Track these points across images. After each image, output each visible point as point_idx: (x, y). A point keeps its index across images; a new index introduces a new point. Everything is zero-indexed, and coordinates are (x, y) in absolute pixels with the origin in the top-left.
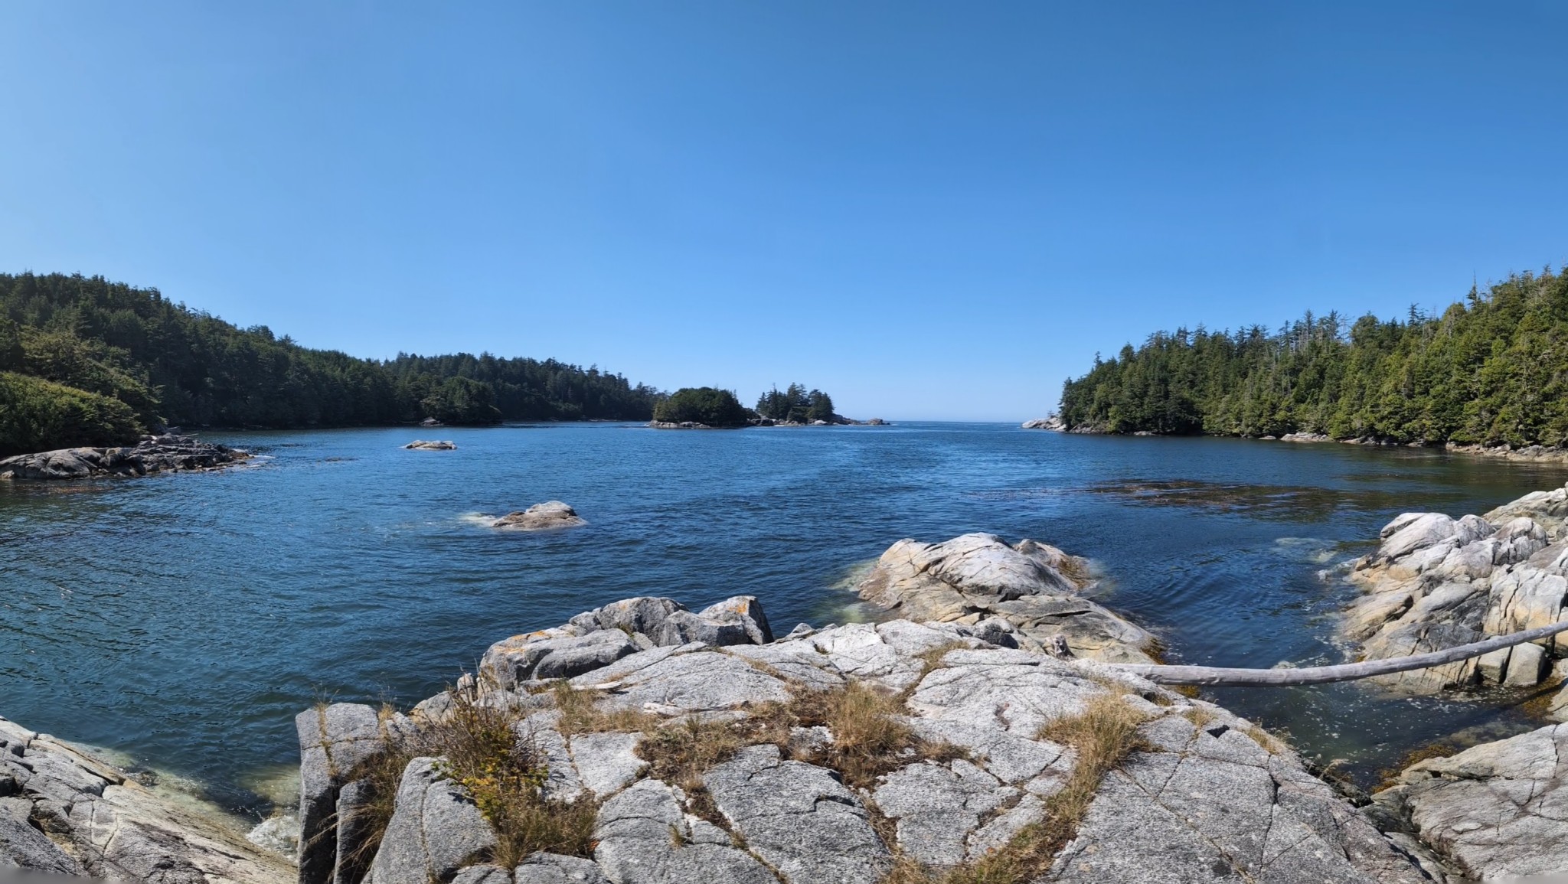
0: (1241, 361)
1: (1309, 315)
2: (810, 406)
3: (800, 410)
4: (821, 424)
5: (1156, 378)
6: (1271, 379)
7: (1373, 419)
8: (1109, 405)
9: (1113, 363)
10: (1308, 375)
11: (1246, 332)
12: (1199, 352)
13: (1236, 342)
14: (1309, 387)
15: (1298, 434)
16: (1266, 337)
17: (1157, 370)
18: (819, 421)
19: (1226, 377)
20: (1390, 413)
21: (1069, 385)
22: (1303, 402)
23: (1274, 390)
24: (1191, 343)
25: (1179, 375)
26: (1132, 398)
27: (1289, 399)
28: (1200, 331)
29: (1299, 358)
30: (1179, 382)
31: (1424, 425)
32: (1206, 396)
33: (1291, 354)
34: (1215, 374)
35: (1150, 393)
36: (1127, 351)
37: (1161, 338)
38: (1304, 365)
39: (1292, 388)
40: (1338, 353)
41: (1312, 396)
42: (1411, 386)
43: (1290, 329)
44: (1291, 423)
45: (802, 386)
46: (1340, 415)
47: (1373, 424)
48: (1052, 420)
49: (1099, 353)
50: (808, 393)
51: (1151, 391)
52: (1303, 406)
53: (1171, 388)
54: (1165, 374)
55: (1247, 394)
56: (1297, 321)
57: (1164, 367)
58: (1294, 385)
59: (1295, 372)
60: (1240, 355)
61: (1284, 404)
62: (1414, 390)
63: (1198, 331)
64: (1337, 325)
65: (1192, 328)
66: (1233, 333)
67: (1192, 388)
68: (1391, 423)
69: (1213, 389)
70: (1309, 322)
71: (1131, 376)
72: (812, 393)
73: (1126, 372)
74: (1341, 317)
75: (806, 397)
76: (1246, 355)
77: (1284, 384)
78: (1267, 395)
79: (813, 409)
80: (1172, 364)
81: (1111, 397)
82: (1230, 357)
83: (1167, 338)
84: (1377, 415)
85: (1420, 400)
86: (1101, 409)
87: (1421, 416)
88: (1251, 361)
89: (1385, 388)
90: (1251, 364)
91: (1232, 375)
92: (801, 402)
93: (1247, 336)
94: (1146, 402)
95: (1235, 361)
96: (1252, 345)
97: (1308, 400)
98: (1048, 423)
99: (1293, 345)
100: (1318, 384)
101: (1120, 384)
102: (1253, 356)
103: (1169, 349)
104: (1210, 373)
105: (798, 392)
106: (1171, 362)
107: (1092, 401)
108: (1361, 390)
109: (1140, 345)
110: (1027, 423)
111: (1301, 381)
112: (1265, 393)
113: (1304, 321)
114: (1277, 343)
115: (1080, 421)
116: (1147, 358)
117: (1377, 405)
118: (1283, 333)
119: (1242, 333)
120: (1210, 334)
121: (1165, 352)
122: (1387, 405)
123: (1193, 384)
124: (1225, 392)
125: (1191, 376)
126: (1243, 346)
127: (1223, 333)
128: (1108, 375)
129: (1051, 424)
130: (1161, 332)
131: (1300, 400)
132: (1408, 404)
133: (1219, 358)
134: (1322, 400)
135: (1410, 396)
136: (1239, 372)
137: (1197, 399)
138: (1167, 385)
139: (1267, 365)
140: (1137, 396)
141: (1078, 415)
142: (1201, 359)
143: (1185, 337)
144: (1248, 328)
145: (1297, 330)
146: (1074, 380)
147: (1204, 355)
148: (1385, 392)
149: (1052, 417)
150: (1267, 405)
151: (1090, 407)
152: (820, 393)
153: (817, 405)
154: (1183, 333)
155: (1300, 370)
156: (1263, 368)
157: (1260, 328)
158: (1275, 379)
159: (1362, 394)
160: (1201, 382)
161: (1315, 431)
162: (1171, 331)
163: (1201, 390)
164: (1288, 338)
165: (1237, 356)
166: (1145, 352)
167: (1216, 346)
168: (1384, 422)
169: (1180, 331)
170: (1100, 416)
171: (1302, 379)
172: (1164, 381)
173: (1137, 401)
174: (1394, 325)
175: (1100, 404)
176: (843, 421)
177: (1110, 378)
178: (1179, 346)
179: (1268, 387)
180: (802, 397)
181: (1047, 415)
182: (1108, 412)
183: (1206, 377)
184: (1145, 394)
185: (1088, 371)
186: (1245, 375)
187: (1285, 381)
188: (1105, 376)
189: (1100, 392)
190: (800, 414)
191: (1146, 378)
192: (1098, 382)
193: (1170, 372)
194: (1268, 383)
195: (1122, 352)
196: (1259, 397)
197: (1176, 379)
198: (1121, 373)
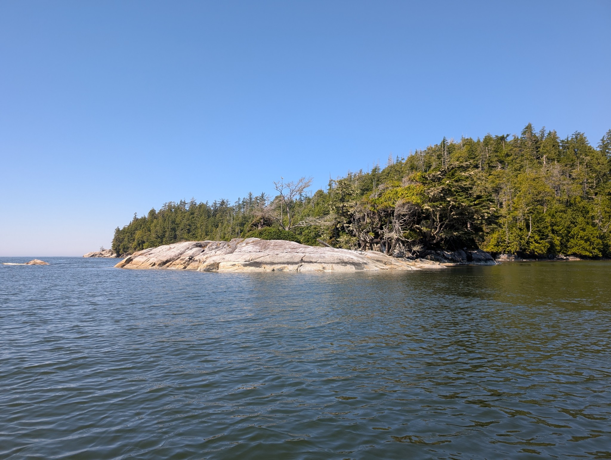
1: (250, 195)
5: (170, 228)
9: (144, 219)
16: (229, 206)
21: (118, 231)
34: (201, 225)
36: (152, 213)
37: (171, 206)
43: (241, 202)
48: (103, 253)
49: (136, 213)
51: (167, 234)
53: (177, 233)
54: (174, 225)
56: (244, 198)
64: (265, 200)
65: (188, 201)
66: (210, 204)
70: (251, 199)
71: (155, 226)
74: (266, 196)
76: (218, 216)
80: (178, 220)
81: (145, 238)
82: (209, 217)
83: (175, 206)
90: (220, 220)
91: (210, 226)
93: (219, 205)
96: (221, 210)
99: (242, 210)
101: (150, 231)
102: (221, 216)
109: (159, 209)
113: (248, 198)
114: (234, 209)
115: (126, 252)
116: (163, 216)
118: (237, 204)
119: (215, 204)
120: (198, 203)
121: (174, 214)
126: (216, 211)
127: (205, 203)
130: (171, 202)
133: (203, 217)
136: (214, 224)
138: (175, 231)
140: (159, 237)
141: (124, 248)
142: (193, 218)
144: (219, 201)
145: (244, 203)
146: (121, 229)
147: (195, 215)
156: (226, 222)
157: (225, 201)
160: (194, 230)
162: (177, 202)
163: (194, 234)
164: (240, 207)
165: (213, 216)
166: (162, 213)
167: (202, 210)
169: (181, 202)
173: (159, 240)
175: (139, 242)
177: (144, 227)
178: (181, 210)
181: (100, 249)
182: (143, 246)
183: (196, 228)
185: (128, 224)
188: (141, 226)
191: (164, 228)
192: (136, 229)
194: (229, 230)
195: (149, 212)
198: (150, 225)
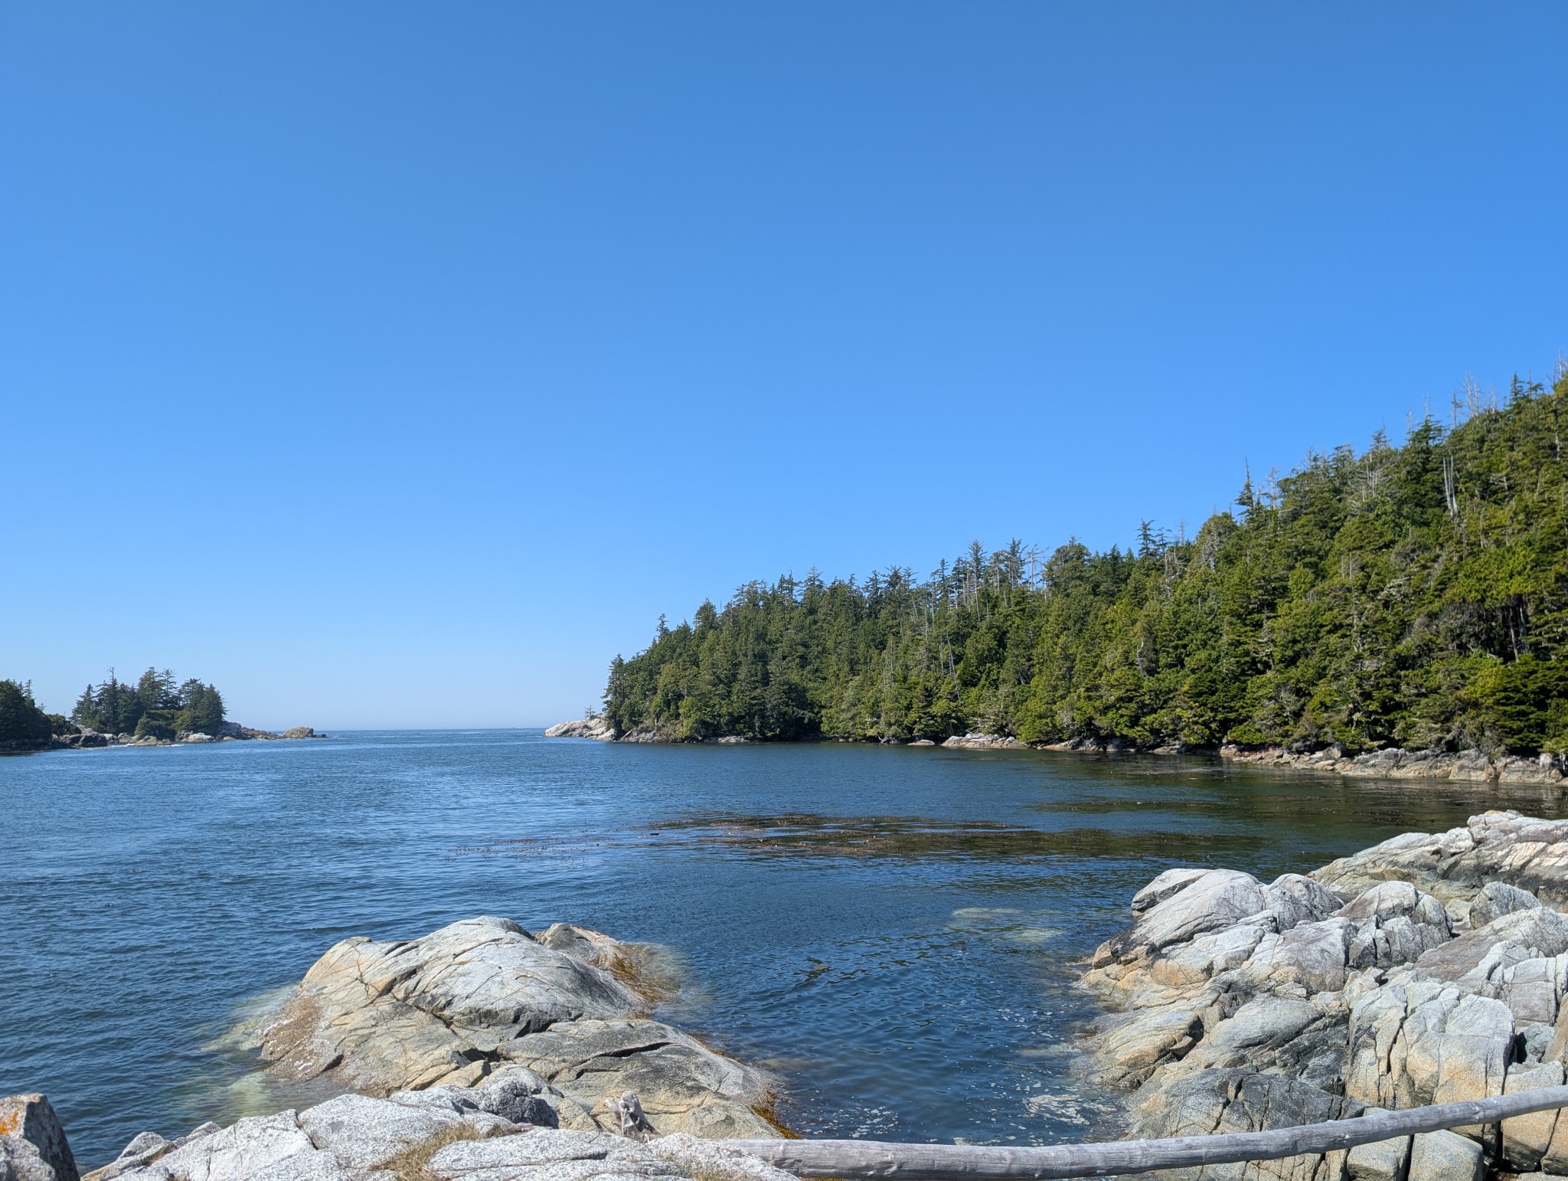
0: (875, 624)
1: (977, 549)
2: (181, 708)
3: (162, 716)
4: (202, 741)
5: (750, 653)
6: (922, 650)
7: (1090, 711)
8: (680, 697)
9: (684, 630)
10: (980, 642)
11: (881, 579)
12: (812, 611)
13: (866, 595)
14: (982, 661)
15: (968, 736)
16: (912, 586)
17: (751, 640)
18: (197, 736)
19: (853, 648)
20: (1120, 699)
21: (619, 667)
22: (975, 685)
23: (929, 668)
24: (799, 599)
25: (783, 648)
26: (715, 685)
27: (954, 678)
28: (812, 580)
29: (964, 616)
30: (784, 658)
31: (1180, 718)
32: (825, 679)
33: (952, 610)
34: (837, 644)
35: (741, 677)
36: (706, 612)
37: (756, 592)
38: (974, 627)
39: (956, 663)
40: (1025, 605)
41: (988, 676)
42: (1152, 655)
43: (949, 573)
44: (957, 718)
45: (167, 673)
46: (1035, 705)
47: (1091, 718)
48: (592, 723)
49: (664, 616)
50: (179, 686)
51: (743, 672)
52: (974, 692)
53: (771, 668)
54: (762, 646)
55: (886, 675)
56: (959, 560)
57: (761, 636)
58: (958, 659)
59: (959, 638)
60: (873, 614)
61: (944, 690)
62: (1157, 661)
63: (810, 580)
64: (1022, 563)
65: (801, 576)
66: (861, 582)
67: (803, 667)
68: (1122, 716)
69: (835, 668)
70: (978, 560)
71: (711, 650)
72: (187, 685)
73: (706, 645)
74: (1028, 550)
75: (175, 692)
76: (883, 614)
77: (942, 657)
78: (918, 676)
79: (186, 714)
80: (773, 631)
81: (683, 683)
82: (858, 619)
83: (765, 592)
84: (1098, 703)
85: (1168, 677)
86: (668, 703)
87: (1171, 703)
88: (890, 623)
89: (1108, 660)
90: (891, 627)
91: (862, 646)
92: (165, 702)
93: (884, 585)
94: (735, 691)
95: (866, 623)
96: (891, 599)
97: (983, 682)
98: (586, 727)
99: (954, 596)
100: (995, 656)
101: (696, 663)
102: (894, 615)
103: (768, 608)
104: (830, 644)
105: (159, 684)
106: (772, 628)
107: (655, 690)
108: (1068, 664)
109: (726, 604)
110: (553, 729)
111: (970, 652)
112: (914, 672)
113: (970, 559)
114: (930, 594)
115: (636, 723)
116: (735, 622)
117: (1097, 688)
118: (938, 579)
119: (875, 581)
120: (828, 584)
121: (762, 615)
122: (1113, 686)
123: (804, 661)
124: (853, 672)
125: (801, 650)
126: (877, 601)
127: (847, 582)
128: (678, 650)
129: (590, 729)
130: (754, 583)
131: (969, 682)
132: (1148, 683)
133: (842, 619)
134: (1004, 681)
135: (1151, 672)
136: (873, 640)
137: (811, 684)
138: (765, 663)
139: (915, 628)
140: (721, 681)
141: (632, 714)
142: (815, 622)
143: (791, 590)
144: (884, 574)
145: (959, 573)
146: (627, 660)
147: (820, 616)
148: (1109, 665)
149: (592, 718)
150: (919, 691)
151: (651, 701)
152: (201, 686)
153: (194, 706)
154: (787, 584)
155: (968, 635)
156: (909, 632)
157: (902, 573)
158: (929, 650)
159: (1070, 669)
160: (817, 657)
161: (996, 732)
162: (770, 582)
163: (817, 670)
164: (945, 587)
165: (869, 616)
166: (731, 613)
167: (838, 602)
168: (1110, 714)
169: (782, 581)
170: (666, 714)
171: (970, 649)
172: (762, 658)
173: (721, 689)
174: (1115, 558)
175: (667, 696)
176: (240, 734)
177: (681, 654)
178: (781, 603)
179: (919, 662)
180: (167, 694)
181: (584, 715)
182: (678, 708)
183: (824, 651)
184: (734, 677)
185: (649, 645)
186: (882, 645)
187: (945, 653)
188: (674, 651)
189: (665, 676)
190: (162, 723)
191: (734, 653)
192: (663, 661)
193: (770, 643)
194: (918, 657)
195: (699, 613)
196: (905, 679)
197: (779, 653)
198: (698, 646)
